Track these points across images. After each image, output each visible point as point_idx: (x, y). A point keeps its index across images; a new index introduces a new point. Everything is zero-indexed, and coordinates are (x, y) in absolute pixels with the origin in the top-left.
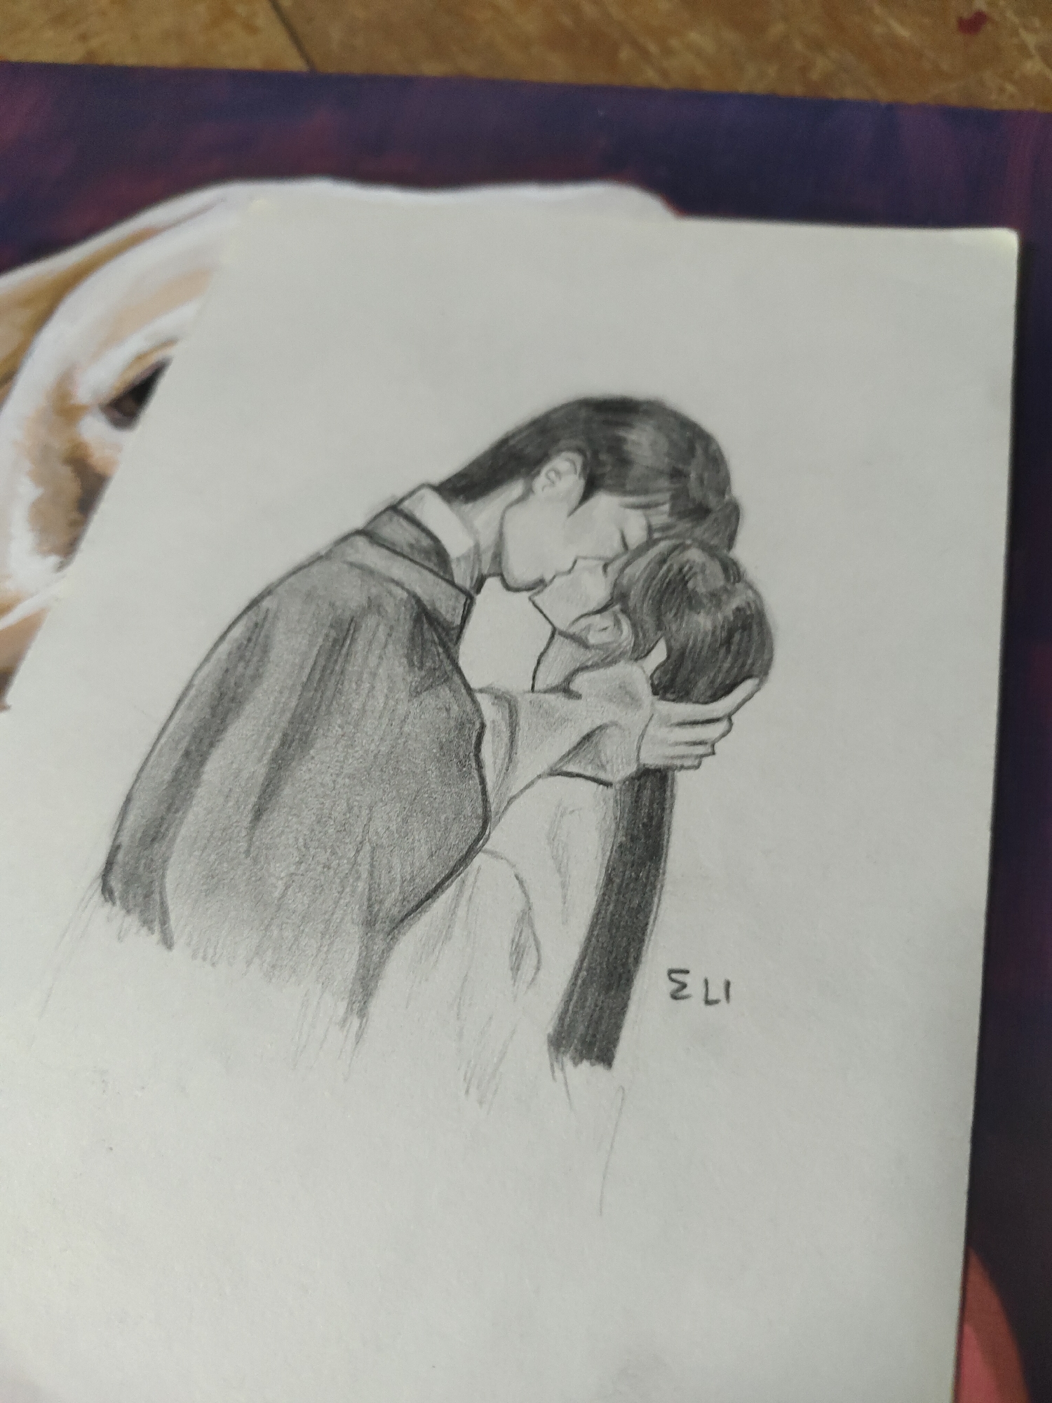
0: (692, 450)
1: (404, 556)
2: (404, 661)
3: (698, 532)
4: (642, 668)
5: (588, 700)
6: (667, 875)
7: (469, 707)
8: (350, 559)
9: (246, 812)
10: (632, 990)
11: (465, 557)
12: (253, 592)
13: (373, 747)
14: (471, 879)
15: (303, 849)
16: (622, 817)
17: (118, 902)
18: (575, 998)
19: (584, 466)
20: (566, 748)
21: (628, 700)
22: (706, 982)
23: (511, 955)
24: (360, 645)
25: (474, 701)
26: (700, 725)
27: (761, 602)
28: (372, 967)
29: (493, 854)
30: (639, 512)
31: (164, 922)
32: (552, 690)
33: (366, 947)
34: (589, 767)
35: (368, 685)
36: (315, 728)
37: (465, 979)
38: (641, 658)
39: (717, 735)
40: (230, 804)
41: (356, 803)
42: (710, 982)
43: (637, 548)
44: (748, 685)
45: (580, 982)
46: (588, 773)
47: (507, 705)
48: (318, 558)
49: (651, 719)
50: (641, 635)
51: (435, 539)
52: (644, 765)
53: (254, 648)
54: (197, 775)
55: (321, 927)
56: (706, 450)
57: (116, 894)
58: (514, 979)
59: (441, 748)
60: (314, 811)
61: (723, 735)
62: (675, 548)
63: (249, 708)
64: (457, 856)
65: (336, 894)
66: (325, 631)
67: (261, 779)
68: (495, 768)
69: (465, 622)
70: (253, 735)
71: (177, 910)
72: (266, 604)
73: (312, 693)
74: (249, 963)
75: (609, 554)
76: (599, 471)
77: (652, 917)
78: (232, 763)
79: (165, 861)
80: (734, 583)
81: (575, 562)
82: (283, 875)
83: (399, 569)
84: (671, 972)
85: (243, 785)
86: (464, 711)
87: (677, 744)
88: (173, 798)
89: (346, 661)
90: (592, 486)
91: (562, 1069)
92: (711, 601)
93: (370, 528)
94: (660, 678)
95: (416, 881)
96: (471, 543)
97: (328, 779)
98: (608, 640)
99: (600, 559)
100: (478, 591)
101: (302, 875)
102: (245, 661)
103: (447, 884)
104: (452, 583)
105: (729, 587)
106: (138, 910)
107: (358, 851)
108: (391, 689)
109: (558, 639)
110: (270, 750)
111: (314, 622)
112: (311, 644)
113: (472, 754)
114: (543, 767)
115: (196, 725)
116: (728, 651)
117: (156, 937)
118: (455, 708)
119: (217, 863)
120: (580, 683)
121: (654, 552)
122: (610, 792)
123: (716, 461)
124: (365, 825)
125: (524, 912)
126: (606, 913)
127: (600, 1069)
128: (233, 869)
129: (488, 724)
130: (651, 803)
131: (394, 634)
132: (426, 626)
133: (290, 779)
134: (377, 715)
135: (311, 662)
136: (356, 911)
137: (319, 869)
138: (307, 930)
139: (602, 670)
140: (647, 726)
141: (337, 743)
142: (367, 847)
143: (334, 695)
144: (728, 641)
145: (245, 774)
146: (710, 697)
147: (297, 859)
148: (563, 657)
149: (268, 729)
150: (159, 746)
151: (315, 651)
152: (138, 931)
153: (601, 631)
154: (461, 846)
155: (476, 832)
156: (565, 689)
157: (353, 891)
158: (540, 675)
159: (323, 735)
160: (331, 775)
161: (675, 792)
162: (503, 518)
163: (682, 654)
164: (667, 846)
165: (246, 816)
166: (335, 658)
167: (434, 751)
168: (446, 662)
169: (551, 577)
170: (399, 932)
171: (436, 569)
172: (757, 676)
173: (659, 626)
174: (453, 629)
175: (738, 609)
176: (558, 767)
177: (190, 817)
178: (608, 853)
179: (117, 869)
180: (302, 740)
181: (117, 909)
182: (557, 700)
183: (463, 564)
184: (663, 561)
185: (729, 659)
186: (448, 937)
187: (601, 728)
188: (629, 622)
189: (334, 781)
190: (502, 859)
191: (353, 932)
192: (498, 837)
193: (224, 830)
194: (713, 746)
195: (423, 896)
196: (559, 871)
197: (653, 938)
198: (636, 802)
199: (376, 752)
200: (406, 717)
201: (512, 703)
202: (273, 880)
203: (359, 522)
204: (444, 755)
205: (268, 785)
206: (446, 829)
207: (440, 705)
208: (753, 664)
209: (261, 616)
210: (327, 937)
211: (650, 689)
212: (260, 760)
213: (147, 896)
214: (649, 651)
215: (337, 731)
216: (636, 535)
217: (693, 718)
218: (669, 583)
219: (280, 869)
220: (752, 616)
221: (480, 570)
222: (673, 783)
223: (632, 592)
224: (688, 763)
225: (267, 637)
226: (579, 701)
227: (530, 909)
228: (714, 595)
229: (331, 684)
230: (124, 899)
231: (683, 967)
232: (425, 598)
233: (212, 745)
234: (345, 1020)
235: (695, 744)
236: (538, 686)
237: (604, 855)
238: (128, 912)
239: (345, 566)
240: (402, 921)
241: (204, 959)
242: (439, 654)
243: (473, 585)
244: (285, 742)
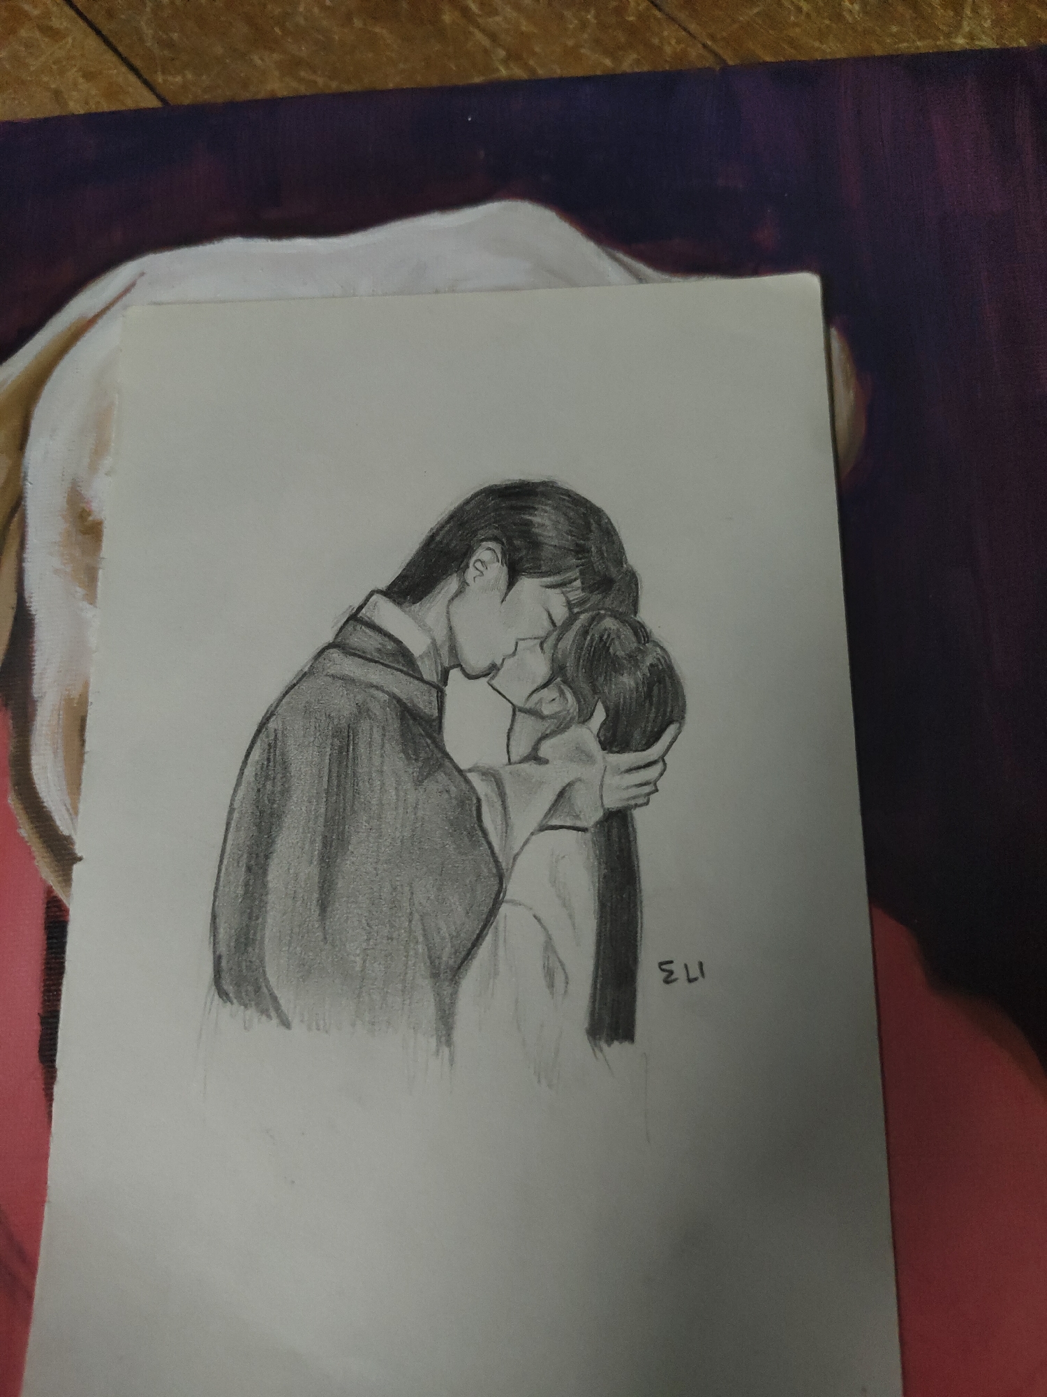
0: (588, 526)
1: (376, 662)
2: (402, 755)
3: (608, 601)
4: (589, 729)
5: (555, 763)
6: (643, 893)
7: (463, 786)
8: (332, 672)
9: (313, 907)
10: (637, 984)
11: (427, 654)
12: (258, 718)
13: (398, 834)
14: (501, 926)
15: (367, 928)
16: (601, 854)
17: (235, 1001)
18: (598, 998)
19: (504, 554)
20: (547, 806)
21: (584, 757)
22: (686, 966)
23: (545, 976)
24: (362, 749)
25: (467, 781)
26: (643, 769)
27: (669, 656)
28: (447, 1008)
29: (513, 902)
30: (558, 591)
31: (278, 1008)
32: (524, 760)
33: (438, 994)
34: (568, 819)
35: (379, 783)
36: (347, 827)
37: (517, 1002)
38: (586, 721)
39: (657, 774)
40: (299, 903)
41: (398, 883)
42: (689, 966)
43: (563, 623)
44: (671, 730)
45: (598, 986)
46: (568, 824)
47: (493, 779)
48: (303, 676)
49: (605, 770)
50: (582, 700)
51: (398, 642)
52: (608, 809)
53: (275, 767)
54: (264, 885)
55: (400, 986)
56: (599, 523)
57: (231, 995)
58: (552, 993)
59: (452, 825)
60: (367, 895)
61: (661, 774)
62: (593, 619)
63: (288, 820)
64: (486, 910)
65: (404, 959)
66: (329, 741)
67: (316, 879)
68: (496, 833)
69: (441, 714)
70: (298, 842)
71: (285, 998)
72: (272, 725)
73: (334, 798)
74: (353, 1025)
75: (542, 633)
76: (517, 556)
77: (639, 926)
78: (289, 869)
79: (262, 960)
80: (644, 644)
81: (517, 644)
82: (358, 952)
83: (375, 675)
84: (661, 964)
85: (303, 886)
86: (461, 790)
87: (628, 788)
88: (251, 908)
89: (355, 764)
90: (514, 573)
91: (601, 1051)
92: (630, 662)
93: (339, 639)
94: (605, 735)
95: (462, 935)
96: (429, 641)
97: (370, 868)
98: (558, 710)
99: (535, 638)
100: (445, 684)
101: (373, 948)
102: (270, 780)
103: (485, 932)
104: (421, 679)
105: (642, 648)
106: (253, 1003)
107: (410, 921)
108: (398, 783)
109: (520, 716)
110: (316, 853)
111: (318, 734)
112: (321, 754)
113: (476, 825)
114: (534, 825)
115: (248, 843)
116: (651, 704)
117: (275, 1021)
118: (453, 789)
119: (303, 953)
120: (545, 749)
121: (577, 625)
122: (588, 835)
123: (609, 533)
124: (410, 899)
125: (546, 942)
126: (606, 930)
127: (626, 1044)
128: (317, 955)
129: (482, 797)
130: (620, 839)
131: (387, 734)
132: (411, 722)
133: (339, 874)
134: (393, 806)
135: (326, 770)
136: (423, 968)
137: (385, 941)
138: (389, 991)
139: (559, 736)
140: (603, 777)
141: (368, 836)
142: (416, 916)
143: (354, 795)
144: (649, 695)
145: (302, 876)
146: (646, 744)
147: (366, 937)
148: (527, 730)
149: (309, 835)
150: (223, 870)
151: (327, 761)
152: (259, 1020)
153: (553, 702)
154: (487, 901)
155: (496, 888)
156: (534, 757)
157: (416, 954)
158: (512, 749)
159: (355, 831)
160: (371, 864)
161: (635, 826)
162: (448, 613)
163: (617, 712)
164: (638, 871)
165: (315, 911)
166: (345, 763)
167: (446, 828)
168: (436, 751)
169: (501, 661)
170: (460, 978)
171: (405, 669)
172: (677, 721)
173: (595, 690)
174: (434, 720)
175: (652, 665)
176: (544, 822)
177: (270, 921)
178: (597, 884)
179: (225, 975)
180: (339, 839)
181: (236, 1007)
182: (530, 768)
183: (426, 659)
184: (586, 633)
185: (654, 710)
186: (496, 973)
187: (569, 785)
188: (570, 691)
189: (375, 869)
190: (520, 905)
191: (426, 984)
192: (513, 889)
193: (300, 926)
194: (655, 784)
195: (469, 945)
196: (564, 905)
197: (643, 942)
198: (609, 840)
199: (401, 837)
200: (417, 804)
201: (497, 777)
202: (352, 958)
203: (329, 637)
204: (455, 831)
205: (323, 882)
206: (472, 890)
207: (440, 788)
208: (672, 711)
209: (273, 738)
210: (406, 993)
211: (600, 746)
212: (311, 863)
213: (258, 990)
214: (592, 715)
215: (365, 826)
216: (560, 613)
217: (635, 765)
218: (594, 652)
219: (355, 948)
220: (663, 670)
221: (441, 664)
222: (632, 820)
223: (568, 665)
224: (640, 801)
225: (283, 754)
226: (547, 766)
227: (550, 939)
228: (631, 657)
229: (349, 785)
230: (239, 998)
231: (667, 960)
232: (403, 697)
233: (267, 857)
234: (438, 1051)
235: (641, 785)
236: (514, 758)
237: (594, 886)
238: (246, 1006)
239: (330, 679)
240: (459, 968)
241: (319, 1030)
242: (428, 746)
243: (439, 678)
244: (326, 843)
